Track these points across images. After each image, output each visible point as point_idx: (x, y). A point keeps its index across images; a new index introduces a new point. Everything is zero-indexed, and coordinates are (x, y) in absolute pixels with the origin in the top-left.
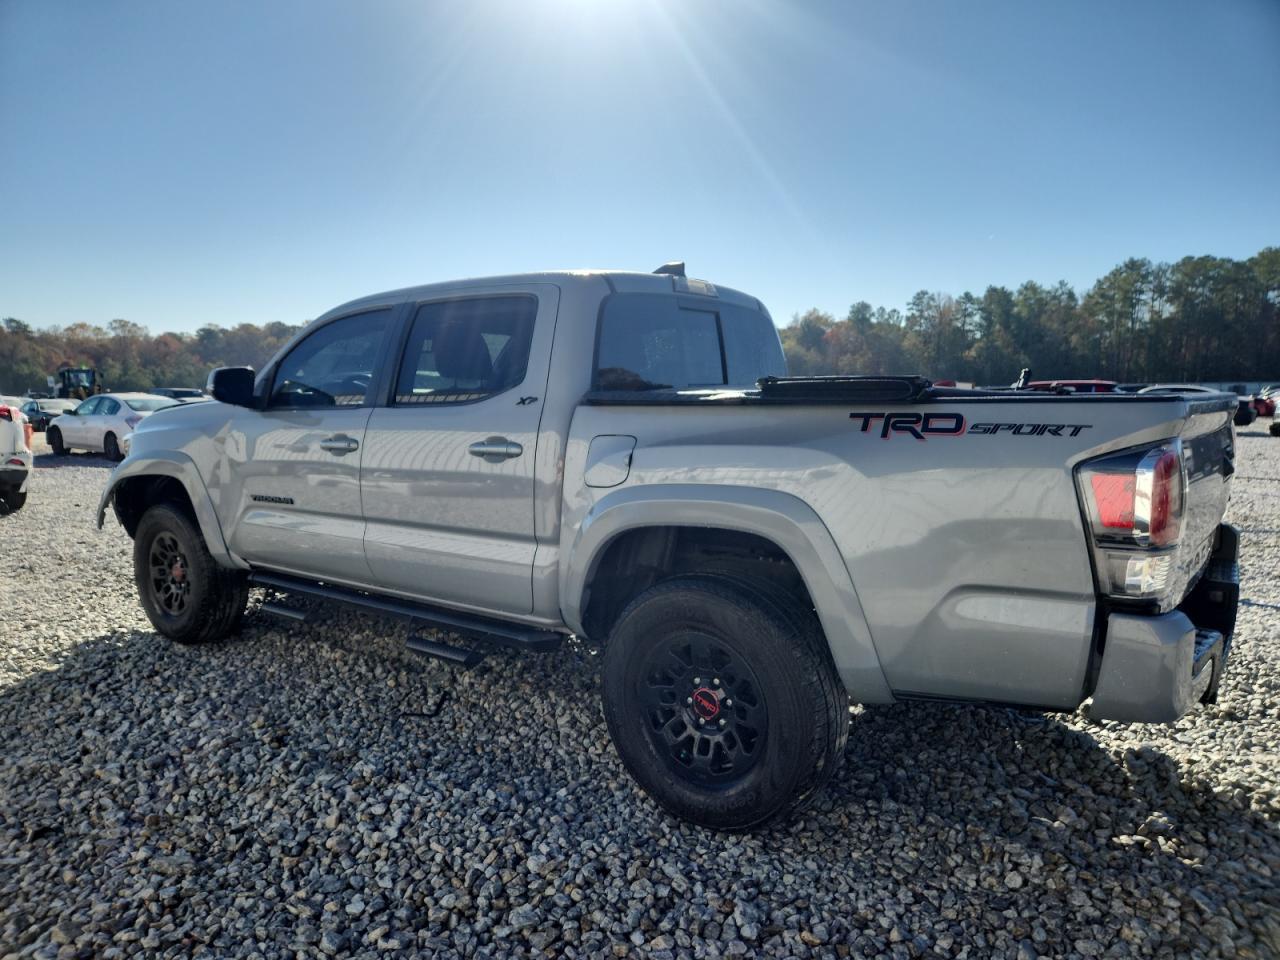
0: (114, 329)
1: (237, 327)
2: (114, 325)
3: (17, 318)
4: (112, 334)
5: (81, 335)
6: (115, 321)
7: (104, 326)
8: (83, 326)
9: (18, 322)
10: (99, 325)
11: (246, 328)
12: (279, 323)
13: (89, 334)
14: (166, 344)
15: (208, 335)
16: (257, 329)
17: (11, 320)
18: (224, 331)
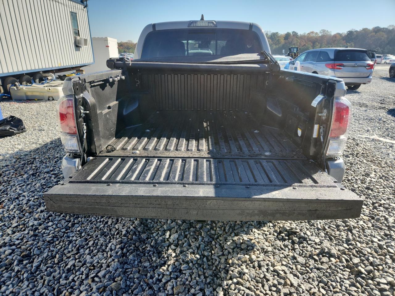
0: (321, 33)
1: (361, 29)
2: (321, 31)
3: (295, 31)
4: (320, 35)
5: (312, 35)
6: (322, 30)
7: (318, 32)
8: (312, 32)
9: (295, 32)
10: (317, 32)
11: (365, 30)
12: (378, 27)
13: (314, 35)
14: (335, 37)
15: (350, 33)
16: (369, 30)
17: (294, 32)
18: (356, 31)
